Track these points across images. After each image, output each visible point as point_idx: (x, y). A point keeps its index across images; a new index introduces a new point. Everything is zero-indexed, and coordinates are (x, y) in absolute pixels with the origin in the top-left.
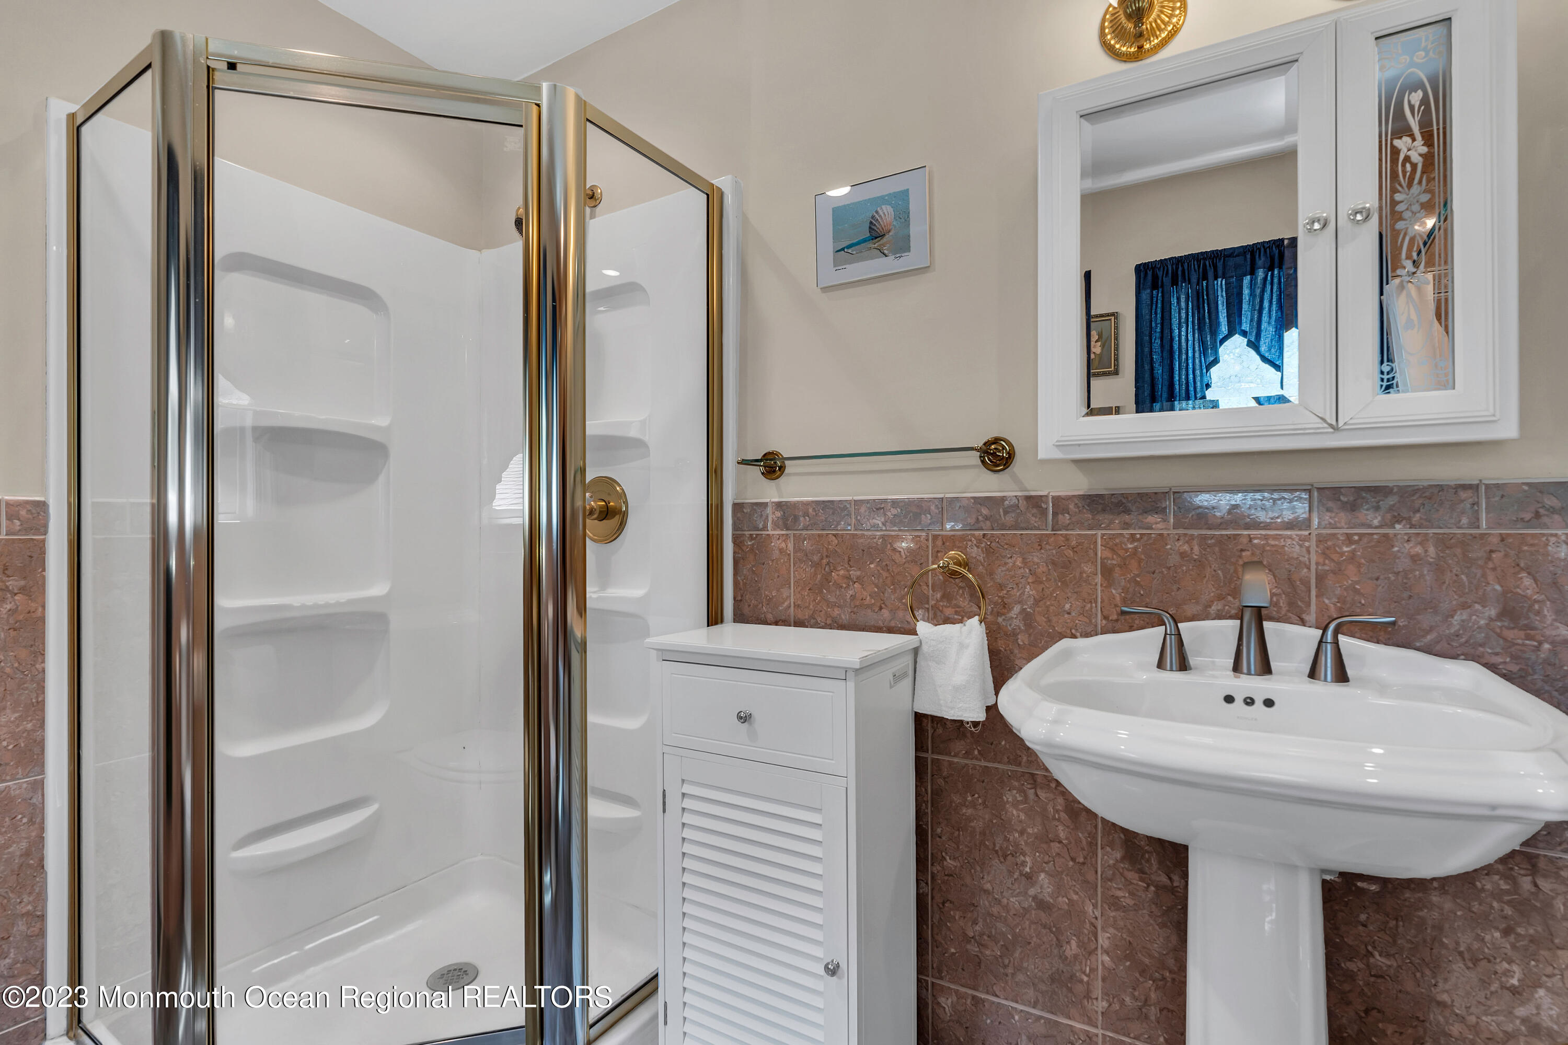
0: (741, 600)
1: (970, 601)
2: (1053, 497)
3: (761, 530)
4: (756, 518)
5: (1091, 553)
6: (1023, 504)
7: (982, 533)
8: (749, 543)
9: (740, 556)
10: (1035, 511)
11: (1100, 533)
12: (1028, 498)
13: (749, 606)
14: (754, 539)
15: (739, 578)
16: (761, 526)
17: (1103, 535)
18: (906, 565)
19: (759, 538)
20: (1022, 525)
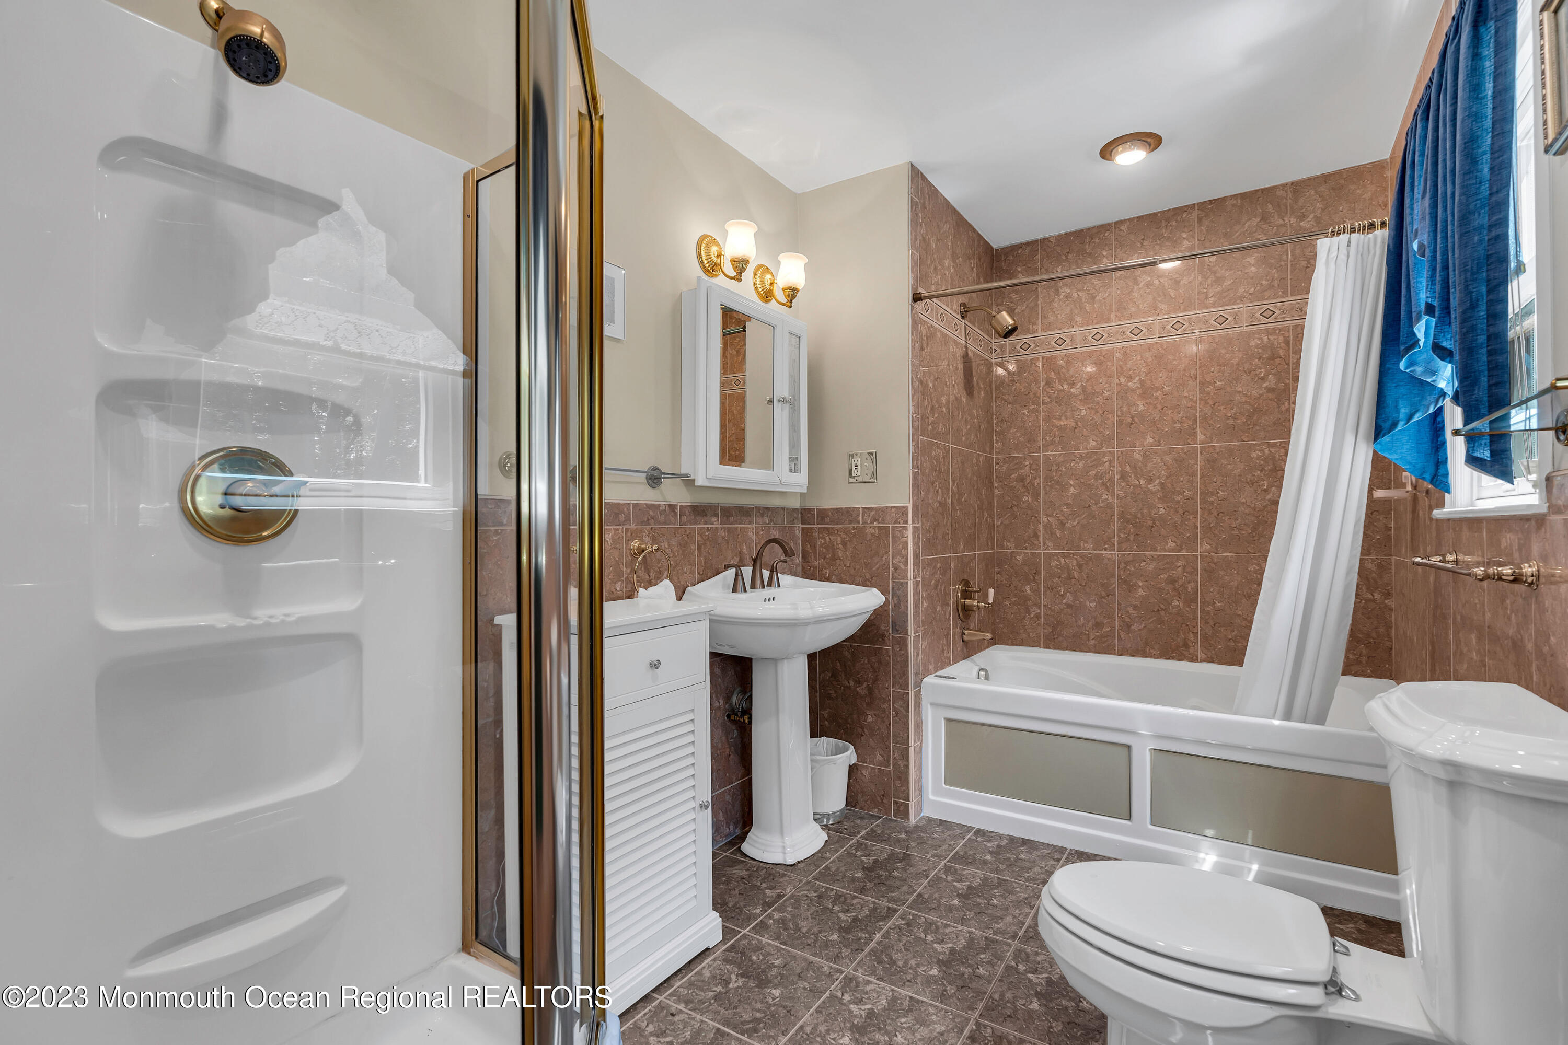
0: (486, 595)
1: (645, 572)
2: (680, 506)
3: (505, 526)
4: (501, 513)
5: (694, 538)
6: (668, 509)
7: (650, 527)
8: (495, 538)
9: (485, 551)
10: (672, 514)
11: (697, 526)
12: (670, 506)
13: (494, 599)
14: (499, 534)
15: (484, 573)
16: (505, 522)
17: (698, 528)
18: (611, 551)
19: (503, 533)
20: (668, 522)
